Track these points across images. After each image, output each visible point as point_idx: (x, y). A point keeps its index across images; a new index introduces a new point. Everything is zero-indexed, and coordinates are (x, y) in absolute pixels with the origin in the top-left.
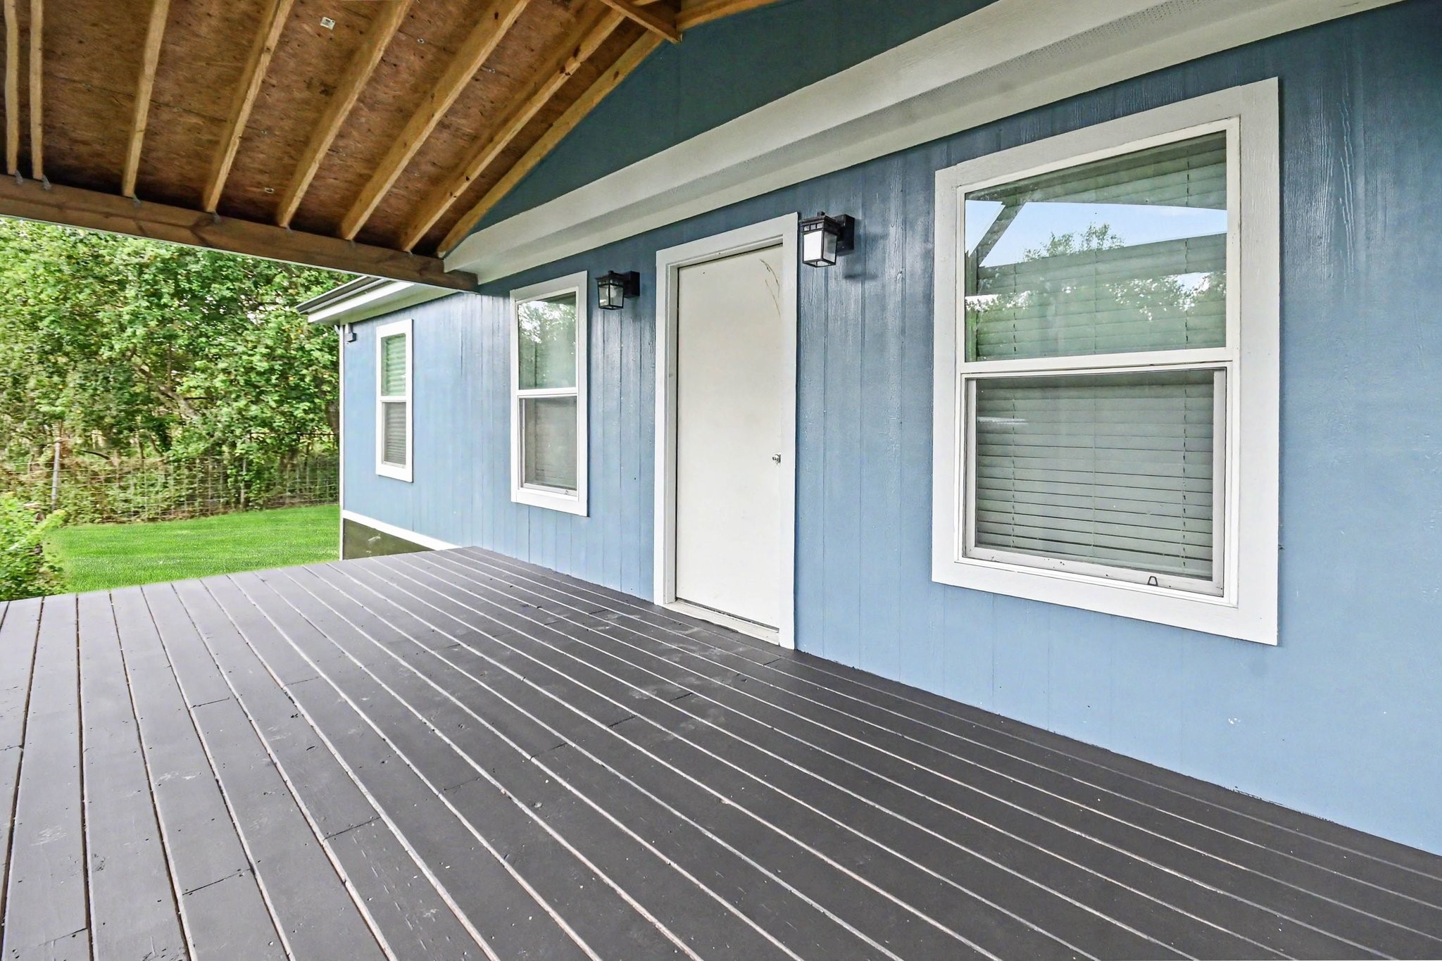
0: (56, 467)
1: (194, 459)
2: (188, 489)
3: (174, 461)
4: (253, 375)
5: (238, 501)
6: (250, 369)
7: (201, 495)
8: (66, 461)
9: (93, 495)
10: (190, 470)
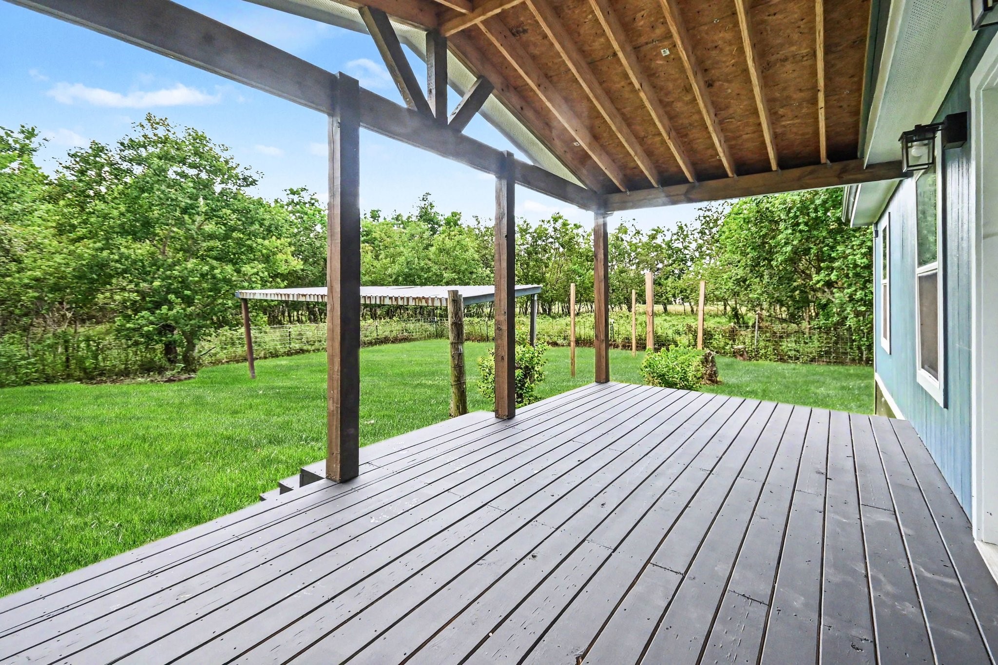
0: (756, 327)
1: (830, 328)
2: (826, 347)
3: (818, 328)
4: (858, 269)
5: (861, 358)
6: (856, 266)
7: (835, 352)
8: (761, 325)
9: (774, 345)
10: (828, 334)
